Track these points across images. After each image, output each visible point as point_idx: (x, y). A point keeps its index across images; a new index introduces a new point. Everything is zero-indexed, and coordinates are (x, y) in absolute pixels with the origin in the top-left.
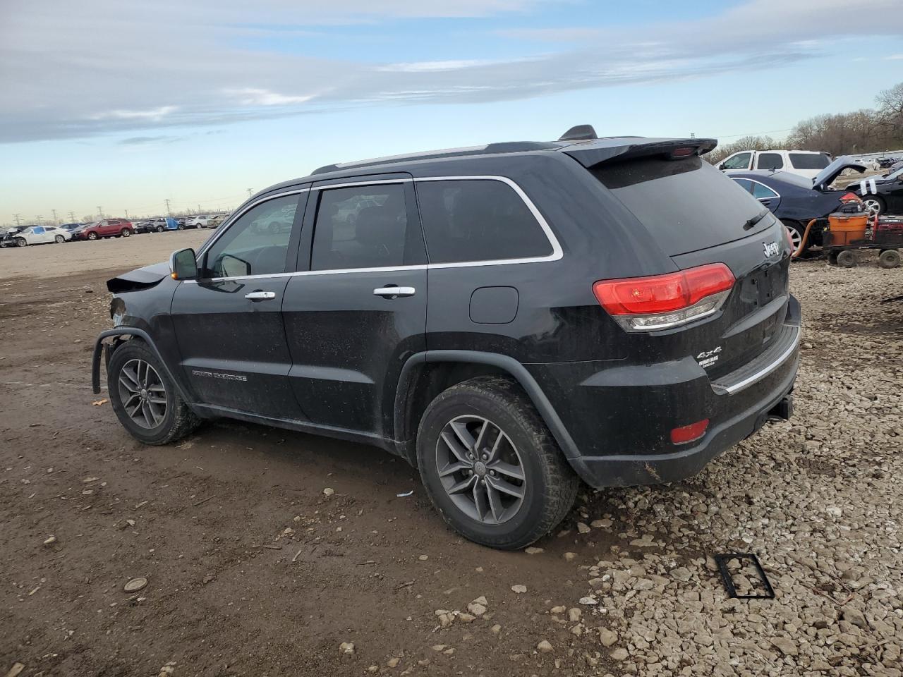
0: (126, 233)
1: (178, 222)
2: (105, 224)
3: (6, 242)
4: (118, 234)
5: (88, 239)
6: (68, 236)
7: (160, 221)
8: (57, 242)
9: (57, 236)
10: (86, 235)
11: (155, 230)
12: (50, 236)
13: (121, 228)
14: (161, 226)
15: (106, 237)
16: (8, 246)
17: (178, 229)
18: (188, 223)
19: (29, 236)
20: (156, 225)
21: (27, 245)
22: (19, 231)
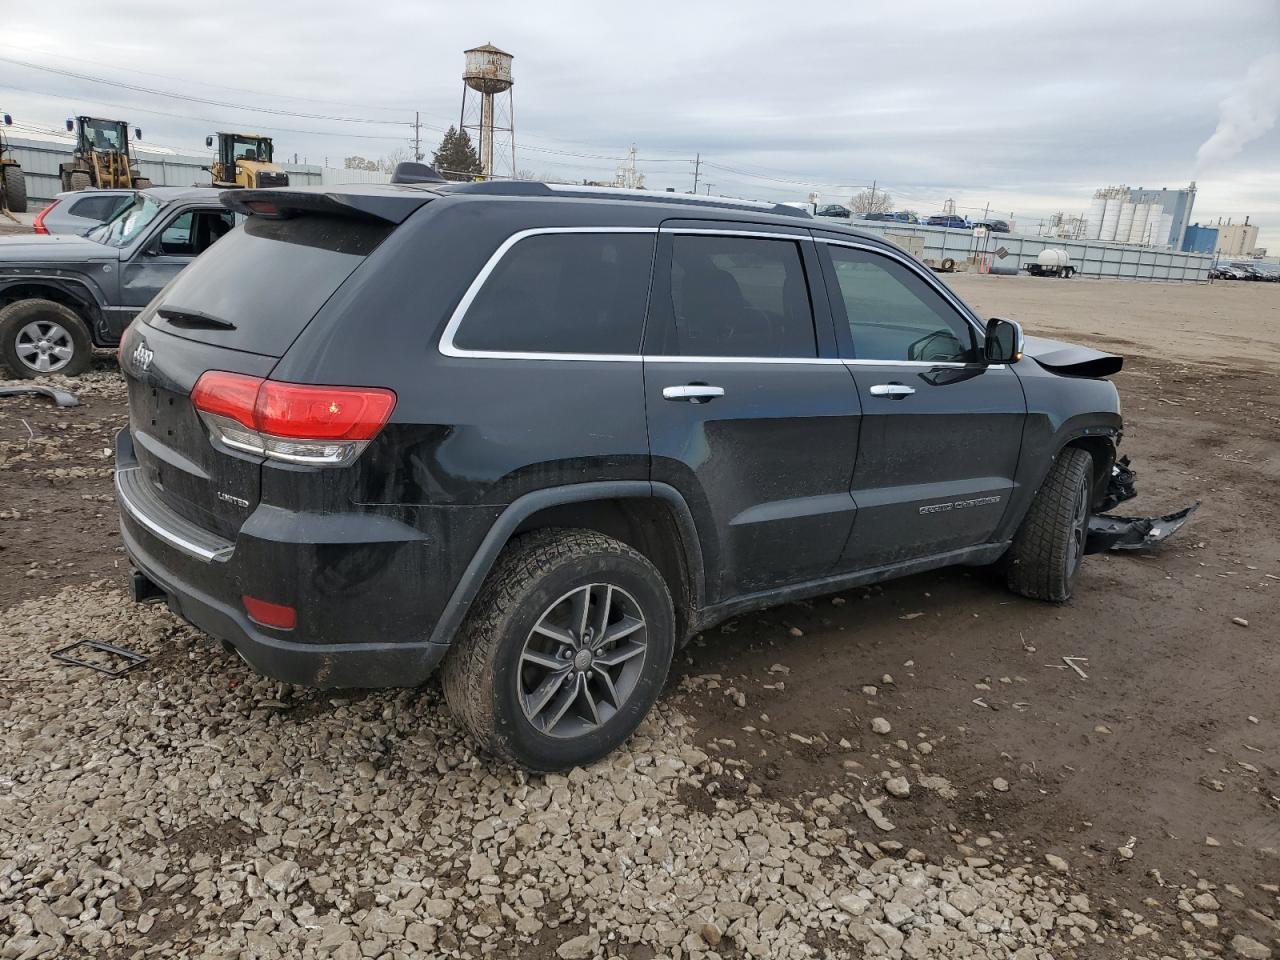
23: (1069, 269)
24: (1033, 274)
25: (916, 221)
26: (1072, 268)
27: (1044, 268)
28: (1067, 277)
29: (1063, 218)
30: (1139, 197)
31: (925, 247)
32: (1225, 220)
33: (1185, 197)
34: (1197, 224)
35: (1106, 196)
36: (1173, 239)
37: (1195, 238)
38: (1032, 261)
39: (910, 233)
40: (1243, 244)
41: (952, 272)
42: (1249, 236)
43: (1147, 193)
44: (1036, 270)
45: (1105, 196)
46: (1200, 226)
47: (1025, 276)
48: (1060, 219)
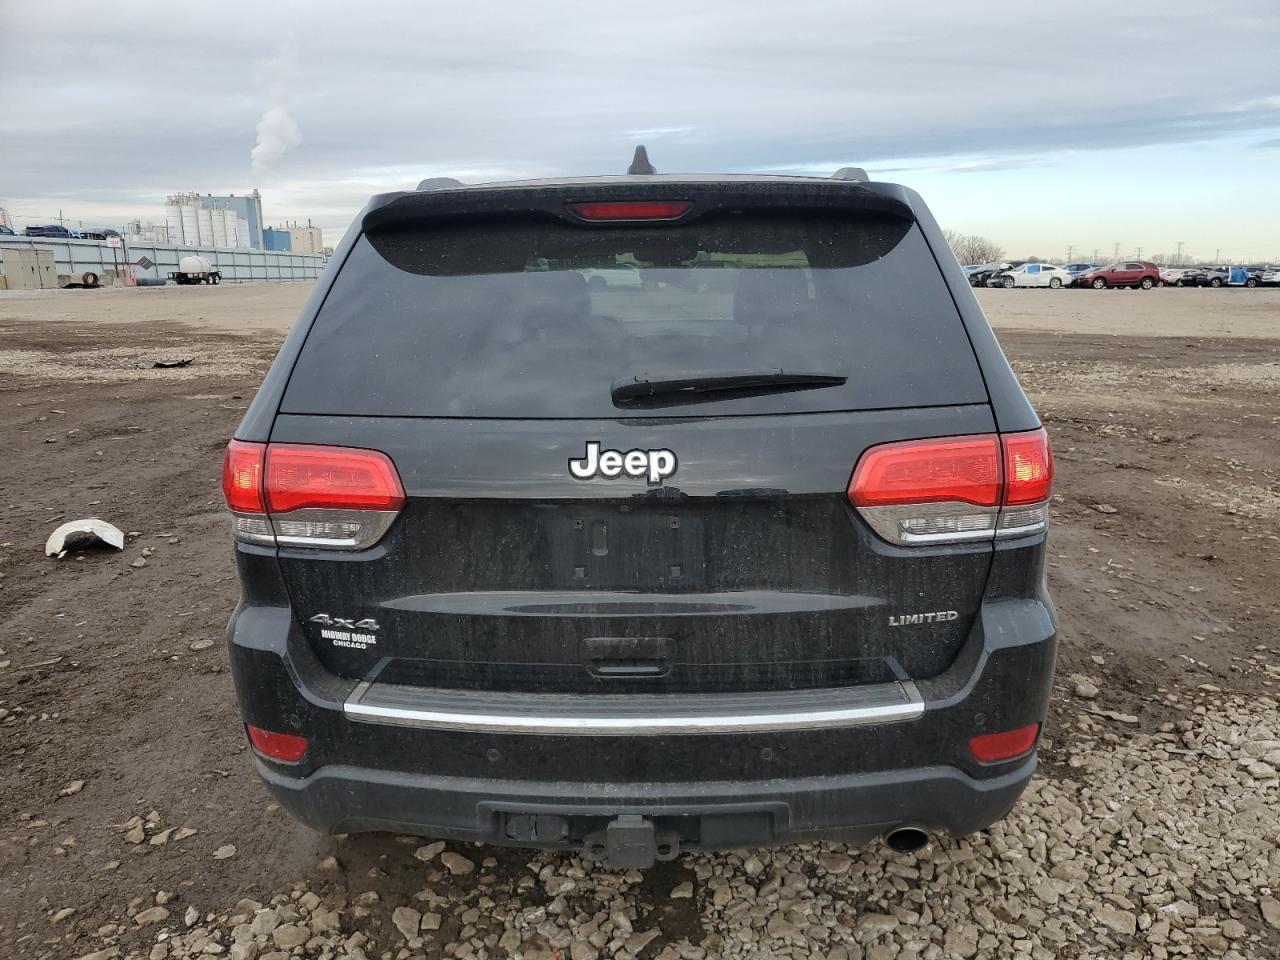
0: (1148, 283)
1: (1250, 275)
2: (1122, 269)
3: (993, 281)
4: (1136, 284)
5: (1092, 287)
6: (1068, 279)
7: (1220, 270)
8: (1050, 287)
9: (1053, 279)
10: (1091, 281)
11: (1207, 284)
12: (1044, 278)
13: (1143, 275)
14: (1218, 278)
15: (1119, 287)
16: (995, 285)
17: (1246, 286)
18: (1266, 277)
19: (1020, 276)
20: (1210, 276)
21: (1014, 287)
22: (1010, 269)
23: (215, 275)
24: (180, 283)
25: (12, 233)
26: (216, 274)
27: (190, 276)
28: (214, 283)
29: (142, 225)
30: (211, 203)
31: (57, 262)
32: (291, 223)
33: (252, 204)
34: (270, 228)
35: (178, 202)
36: (255, 243)
37: (272, 239)
38: (175, 270)
39: (28, 246)
40: (312, 244)
41: (98, 286)
42: (315, 238)
43: (218, 199)
44: (182, 279)
45: (176, 202)
46: (273, 229)
47: (172, 285)
48: (138, 227)
